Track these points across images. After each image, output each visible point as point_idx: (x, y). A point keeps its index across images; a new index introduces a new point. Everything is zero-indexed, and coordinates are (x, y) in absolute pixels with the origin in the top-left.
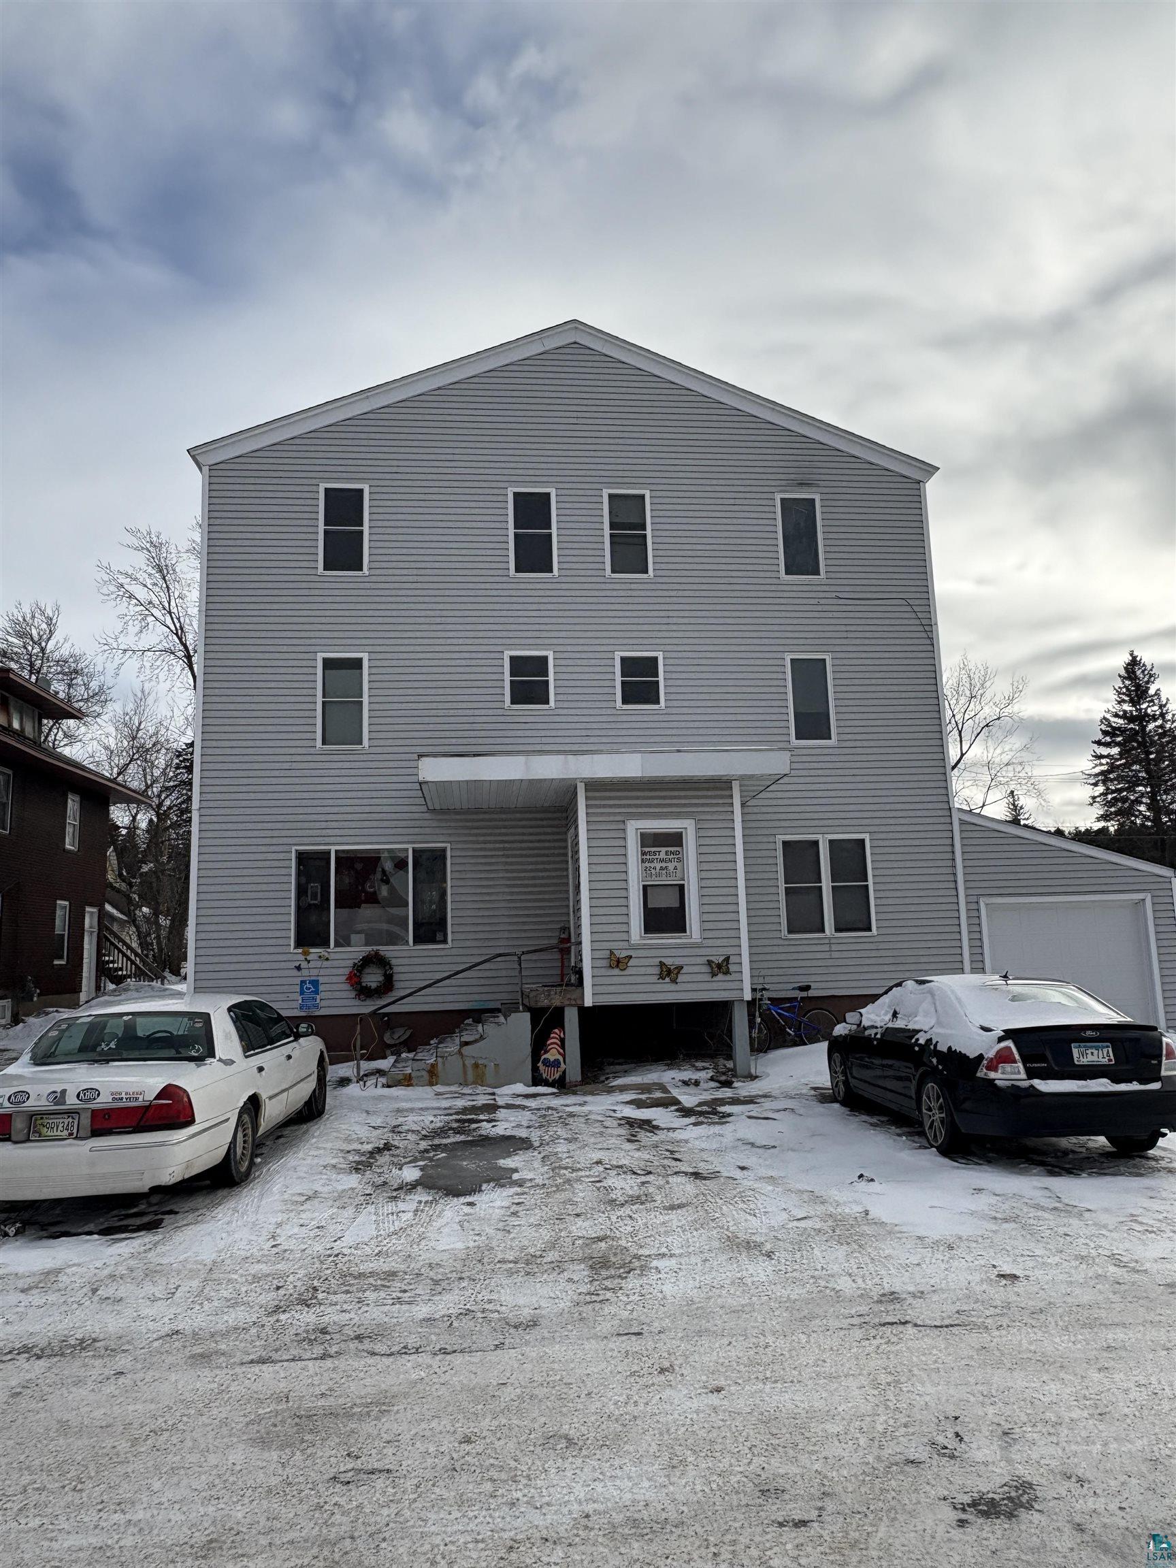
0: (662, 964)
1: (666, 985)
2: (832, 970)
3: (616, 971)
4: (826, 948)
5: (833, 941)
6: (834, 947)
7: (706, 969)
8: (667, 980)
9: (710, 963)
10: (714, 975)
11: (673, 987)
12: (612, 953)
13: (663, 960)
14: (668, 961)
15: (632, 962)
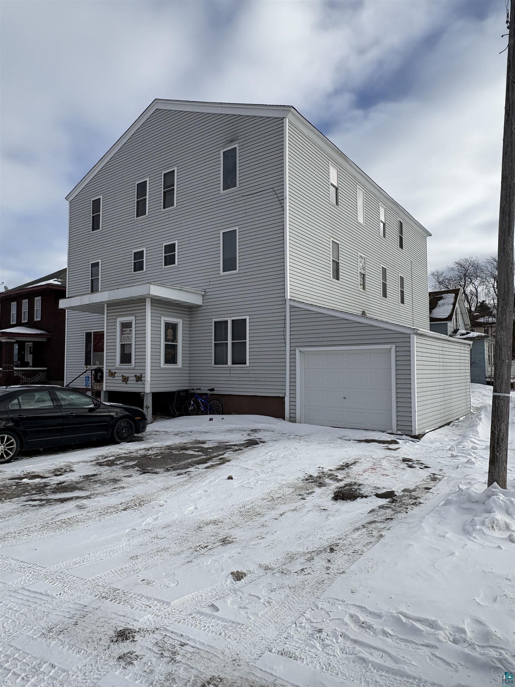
0: (123, 376)
1: (124, 385)
2: (230, 382)
3: (111, 378)
4: (228, 372)
5: (231, 369)
6: (232, 372)
7: (135, 379)
8: (125, 382)
9: (136, 376)
10: (137, 381)
11: (125, 385)
12: (109, 371)
13: (123, 374)
14: (125, 375)
15: (116, 375)
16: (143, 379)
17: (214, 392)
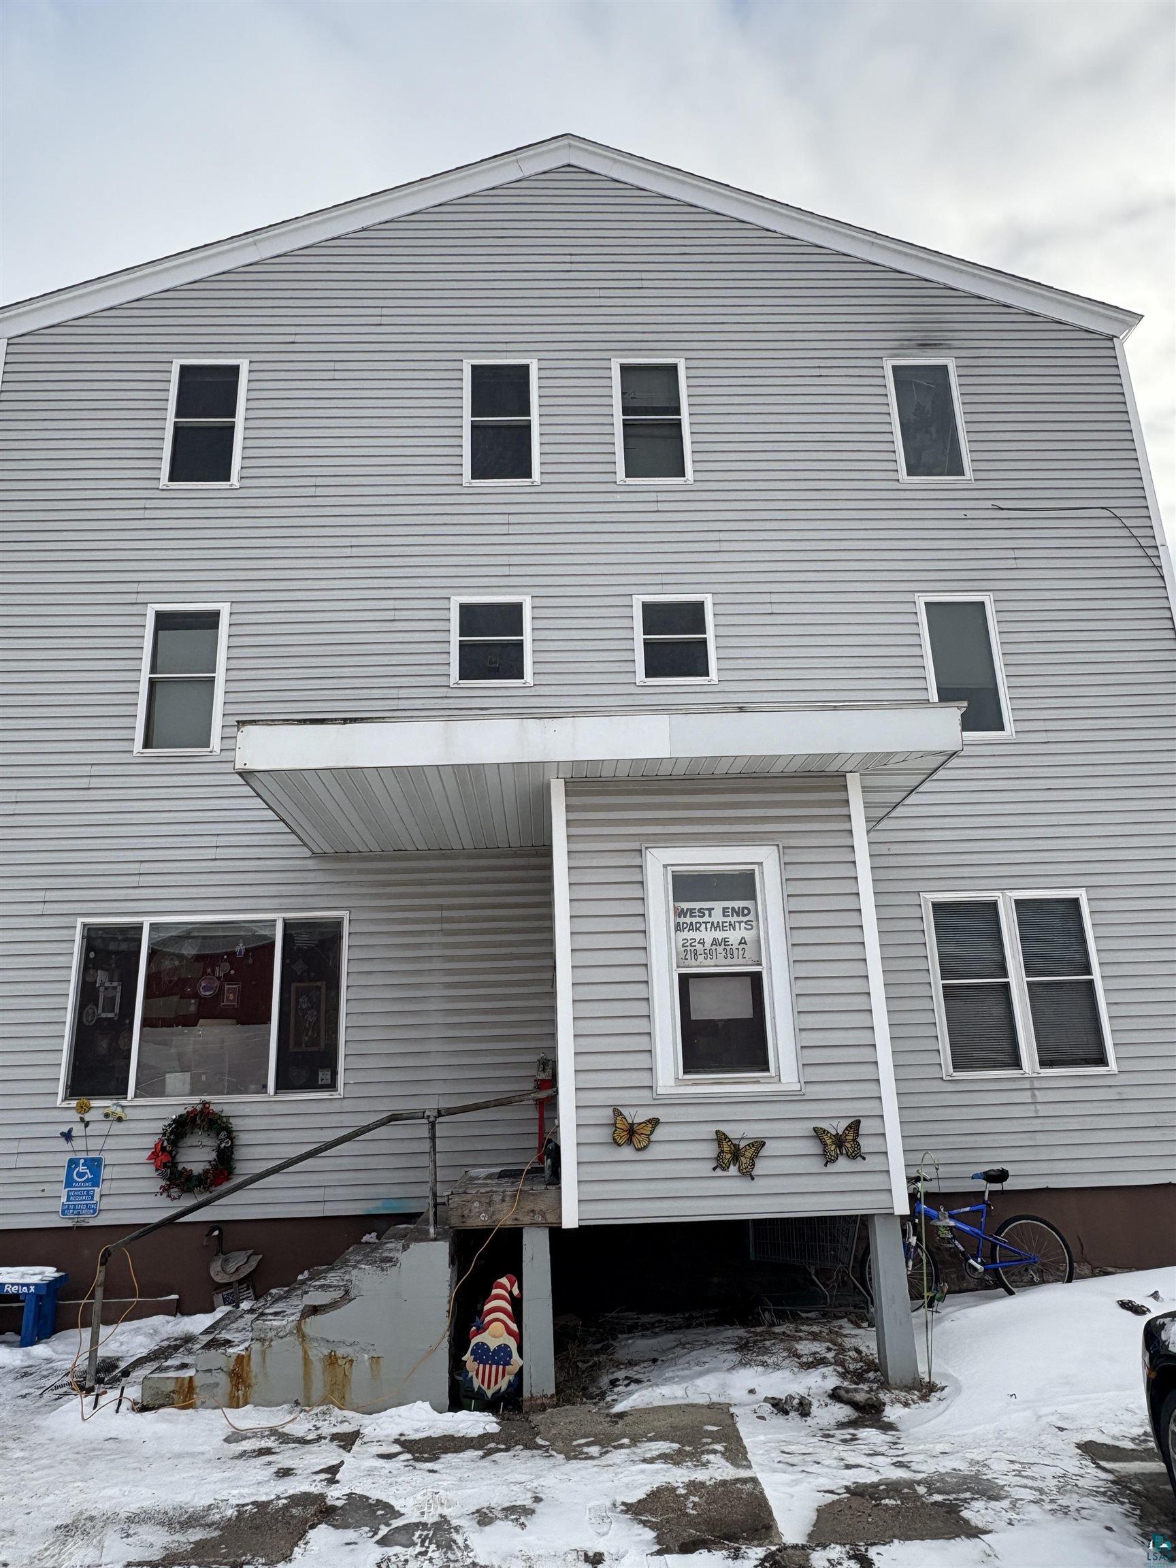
0: (721, 1138)
1: (731, 1181)
2: (1042, 1139)
3: (627, 1152)
4: (1026, 1097)
5: (1037, 1084)
6: (1040, 1096)
7: (813, 1147)
8: (733, 1170)
9: (819, 1134)
10: (829, 1160)
11: (743, 1186)
12: (617, 1113)
13: (723, 1128)
14: (733, 1131)
15: (660, 1133)
16: (866, 1144)
17: (1009, 1185)
